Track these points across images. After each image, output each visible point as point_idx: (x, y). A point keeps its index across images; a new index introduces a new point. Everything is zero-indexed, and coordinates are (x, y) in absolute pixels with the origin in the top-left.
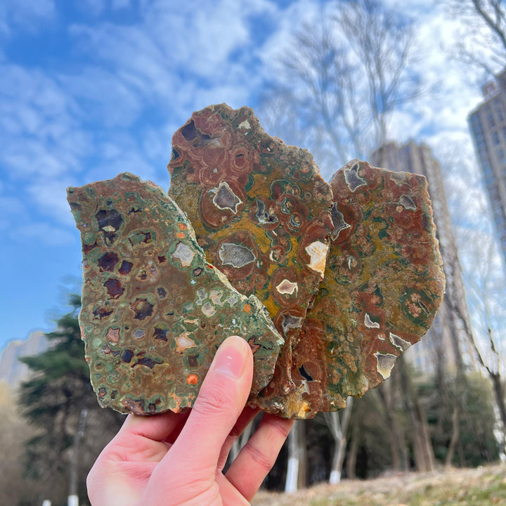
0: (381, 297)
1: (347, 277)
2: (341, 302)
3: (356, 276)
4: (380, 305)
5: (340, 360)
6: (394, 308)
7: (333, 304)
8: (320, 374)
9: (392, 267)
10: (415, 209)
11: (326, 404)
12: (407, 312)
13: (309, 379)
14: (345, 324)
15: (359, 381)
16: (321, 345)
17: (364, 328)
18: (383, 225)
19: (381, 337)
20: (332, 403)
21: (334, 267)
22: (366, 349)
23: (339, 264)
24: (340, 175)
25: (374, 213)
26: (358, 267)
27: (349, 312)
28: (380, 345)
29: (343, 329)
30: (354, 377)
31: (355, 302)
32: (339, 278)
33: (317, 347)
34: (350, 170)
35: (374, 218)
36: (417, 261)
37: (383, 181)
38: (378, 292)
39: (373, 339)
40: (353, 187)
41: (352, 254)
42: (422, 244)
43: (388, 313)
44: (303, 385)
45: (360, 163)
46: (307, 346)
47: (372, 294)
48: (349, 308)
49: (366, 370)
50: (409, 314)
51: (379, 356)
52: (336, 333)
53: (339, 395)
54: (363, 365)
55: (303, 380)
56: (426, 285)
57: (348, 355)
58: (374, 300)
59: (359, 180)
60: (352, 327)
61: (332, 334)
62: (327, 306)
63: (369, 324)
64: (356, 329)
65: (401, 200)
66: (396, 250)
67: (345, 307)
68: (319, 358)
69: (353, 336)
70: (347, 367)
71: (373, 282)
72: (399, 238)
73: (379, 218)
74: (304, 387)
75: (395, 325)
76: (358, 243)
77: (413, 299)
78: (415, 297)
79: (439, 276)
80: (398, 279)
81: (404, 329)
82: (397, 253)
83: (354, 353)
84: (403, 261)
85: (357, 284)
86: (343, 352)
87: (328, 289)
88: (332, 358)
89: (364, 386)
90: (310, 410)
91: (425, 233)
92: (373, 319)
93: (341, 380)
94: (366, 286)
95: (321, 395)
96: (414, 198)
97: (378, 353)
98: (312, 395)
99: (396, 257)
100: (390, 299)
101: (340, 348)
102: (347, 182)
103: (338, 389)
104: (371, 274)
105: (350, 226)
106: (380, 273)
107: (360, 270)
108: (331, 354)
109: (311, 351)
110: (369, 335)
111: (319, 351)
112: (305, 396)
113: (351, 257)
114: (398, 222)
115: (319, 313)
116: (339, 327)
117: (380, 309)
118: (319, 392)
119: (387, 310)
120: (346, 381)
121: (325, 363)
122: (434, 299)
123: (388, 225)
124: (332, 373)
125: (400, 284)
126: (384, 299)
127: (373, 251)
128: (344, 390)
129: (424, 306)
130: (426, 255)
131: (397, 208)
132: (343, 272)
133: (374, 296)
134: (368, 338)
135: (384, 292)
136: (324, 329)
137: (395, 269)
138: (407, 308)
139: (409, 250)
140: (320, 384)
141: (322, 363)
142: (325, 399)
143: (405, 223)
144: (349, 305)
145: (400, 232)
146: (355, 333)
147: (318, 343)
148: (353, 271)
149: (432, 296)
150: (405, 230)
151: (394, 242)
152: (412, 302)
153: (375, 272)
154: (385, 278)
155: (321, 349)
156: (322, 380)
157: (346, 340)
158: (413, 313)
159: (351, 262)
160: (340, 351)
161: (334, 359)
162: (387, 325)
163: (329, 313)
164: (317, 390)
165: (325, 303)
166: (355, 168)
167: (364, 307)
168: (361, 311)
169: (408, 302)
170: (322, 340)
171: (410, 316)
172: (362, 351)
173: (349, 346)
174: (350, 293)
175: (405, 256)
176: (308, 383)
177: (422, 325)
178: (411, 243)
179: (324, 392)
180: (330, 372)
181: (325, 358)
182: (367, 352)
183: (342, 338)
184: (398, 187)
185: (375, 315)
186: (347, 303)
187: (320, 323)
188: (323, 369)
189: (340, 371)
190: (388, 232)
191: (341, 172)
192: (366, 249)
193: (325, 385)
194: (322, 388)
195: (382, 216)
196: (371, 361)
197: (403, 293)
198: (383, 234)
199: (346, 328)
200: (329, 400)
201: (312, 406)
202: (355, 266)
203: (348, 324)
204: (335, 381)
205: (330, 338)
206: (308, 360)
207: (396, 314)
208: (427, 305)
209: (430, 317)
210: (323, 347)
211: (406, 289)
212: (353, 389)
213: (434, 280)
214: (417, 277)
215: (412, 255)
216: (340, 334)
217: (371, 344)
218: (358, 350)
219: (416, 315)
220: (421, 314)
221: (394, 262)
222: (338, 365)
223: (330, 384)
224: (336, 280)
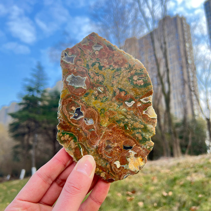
0: (124, 91)
1: (104, 97)
2: (112, 108)
3: (107, 93)
4: (126, 94)
5: (134, 129)
6: (132, 89)
7: (110, 112)
8: (132, 142)
9: (116, 76)
10: (102, 47)
11: (146, 150)
12: (138, 86)
13: (131, 148)
14: (122, 114)
15: (149, 129)
16: (122, 131)
17: (130, 108)
18: (97, 65)
19: (139, 105)
20: (148, 147)
21: (96, 98)
22: (138, 115)
23: (97, 95)
24: (62, 63)
25: (90, 64)
26: (105, 89)
27: (119, 108)
28: (142, 108)
29: (123, 117)
30: (145, 129)
31: (117, 102)
32: (103, 100)
33: (121, 133)
34: (64, 57)
35: (92, 65)
36: (122, 65)
37: (80, 49)
38: (121, 90)
39: (137, 109)
40: (72, 62)
41: (98, 86)
42: (117, 57)
43: (132, 93)
44: (131, 152)
45: (65, 51)
46: (117, 137)
47: (120, 93)
48: (117, 107)
49: (147, 122)
50: (140, 86)
51: (146, 112)
52: (122, 120)
53: (147, 142)
54: (144, 121)
55: (129, 150)
56: (135, 70)
57: (135, 124)
58: (123, 94)
59: (72, 57)
60: (125, 112)
61: (121, 123)
62: (109, 114)
63: (130, 105)
64: (127, 111)
65: (94, 48)
66: (111, 68)
67: (116, 108)
68: (126, 136)
69: (129, 115)
70: (139, 128)
71: (115, 88)
72: (107, 63)
73: (93, 64)
74: (132, 153)
75: (139, 95)
76: (96, 80)
77: (135, 79)
78: (135, 78)
79: (136, 62)
80: (123, 78)
81: (144, 93)
82: (113, 69)
83: (136, 121)
84: (118, 70)
85: (111, 95)
86: (132, 125)
87: (103, 108)
88: (130, 131)
89: (152, 128)
90: (143, 159)
91: (114, 52)
92: (129, 101)
93: (142, 135)
94: (115, 92)
95: (141, 149)
96: (98, 44)
97: (144, 112)
98: (138, 152)
99: (114, 71)
100: (127, 88)
101: (129, 125)
102: (68, 63)
103: (145, 140)
104: (112, 86)
105: (86, 77)
106: (115, 82)
107: (107, 89)
108: (129, 130)
109: (120, 137)
110: (134, 109)
111: (123, 134)
112: (136, 156)
113: (98, 88)
114: (101, 57)
115: (109, 120)
116: (121, 117)
117: (128, 95)
118: (139, 149)
119: (131, 93)
120: (144, 134)
121: (130, 136)
122: (142, 71)
123: (98, 63)
124: (136, 137)
125: (125, 79)
126: (125, 90)
127: (104, 77)
128: (147, 138)
129: (142, 78)
130: (123, 59)
131: (96, 53)
132: (101, 96)
133: (121, 93)
134: (135, 110)
135: (123, 88)
136: (116, 124)
137: (118, 75)
138: (136, 85)
139: (116, 64)
140: (137, 145)
141: (129, 137)
142: (144, 149)
143: (104, 55)
144: (116, 106)
145: (106, 61)
146: (129, 113)
147: (120, 131)
148: (104, 92)
149: (140, 71)
150: (107, 58)
151: (107, 66)
152: (136, 81)
153: (112, 84)
154: (118, 83)
155: (123, 132)
156: (136, 143)
157: (128, 119)
158: (141, 85)
159: (101, 90)
160: (130, 125)
161: (131, 131)
162: (136, 98)
163: (112, 116)
164: (138, 149)
165: (107, 114)
166: (66, 55)
167: (122, 100)
168: (122, 103)
169: (135, 82)
170: (120, 129)
171: (141, 86)
172: (138, 117)
173: (132, 120)
174: (112, 101)
175: (116, 67)
176: (132, 150)
177: (148, 85)
178: (113, 60)
179: (141, 147)
180: (135, 137)
181: (128, 134)
182: (140, 115)
183: (126, 120)
184: (88, 45)
185: (128, 99)
186: (115, 106)
187: (113, 123)
188: (131, 139)
189: (138, 133)
190: (102, 65)
191: (62, 61)
192: (101, 79)
193: (139, 144)
194: (139, 146)
195: (94, 61)
196: (145, 117)
197: (130, 81)
198: (100, 68)
199: (124, 115)
200: (145, 148)
201: (142, 157)
202: (103, 90)
203: (123, 113)
204: (141, 138)
205: (122, 125)
206: (123, 141)
207: (135, 91)
208: (142, 76)
209: (148, 79)
210: (123, 131)
211: (129, 78)
212: (149, 134)
213: (135, 65)
214: (128, 70)
215: (118, 65)
216: (124, 119)
217: (138, 111)
218: (137, 118)
219: (142, 84)
220: (144, 81)
221: (115, 73)
222: (135, 131)
223: (140, 141)
224: (102, 102)
